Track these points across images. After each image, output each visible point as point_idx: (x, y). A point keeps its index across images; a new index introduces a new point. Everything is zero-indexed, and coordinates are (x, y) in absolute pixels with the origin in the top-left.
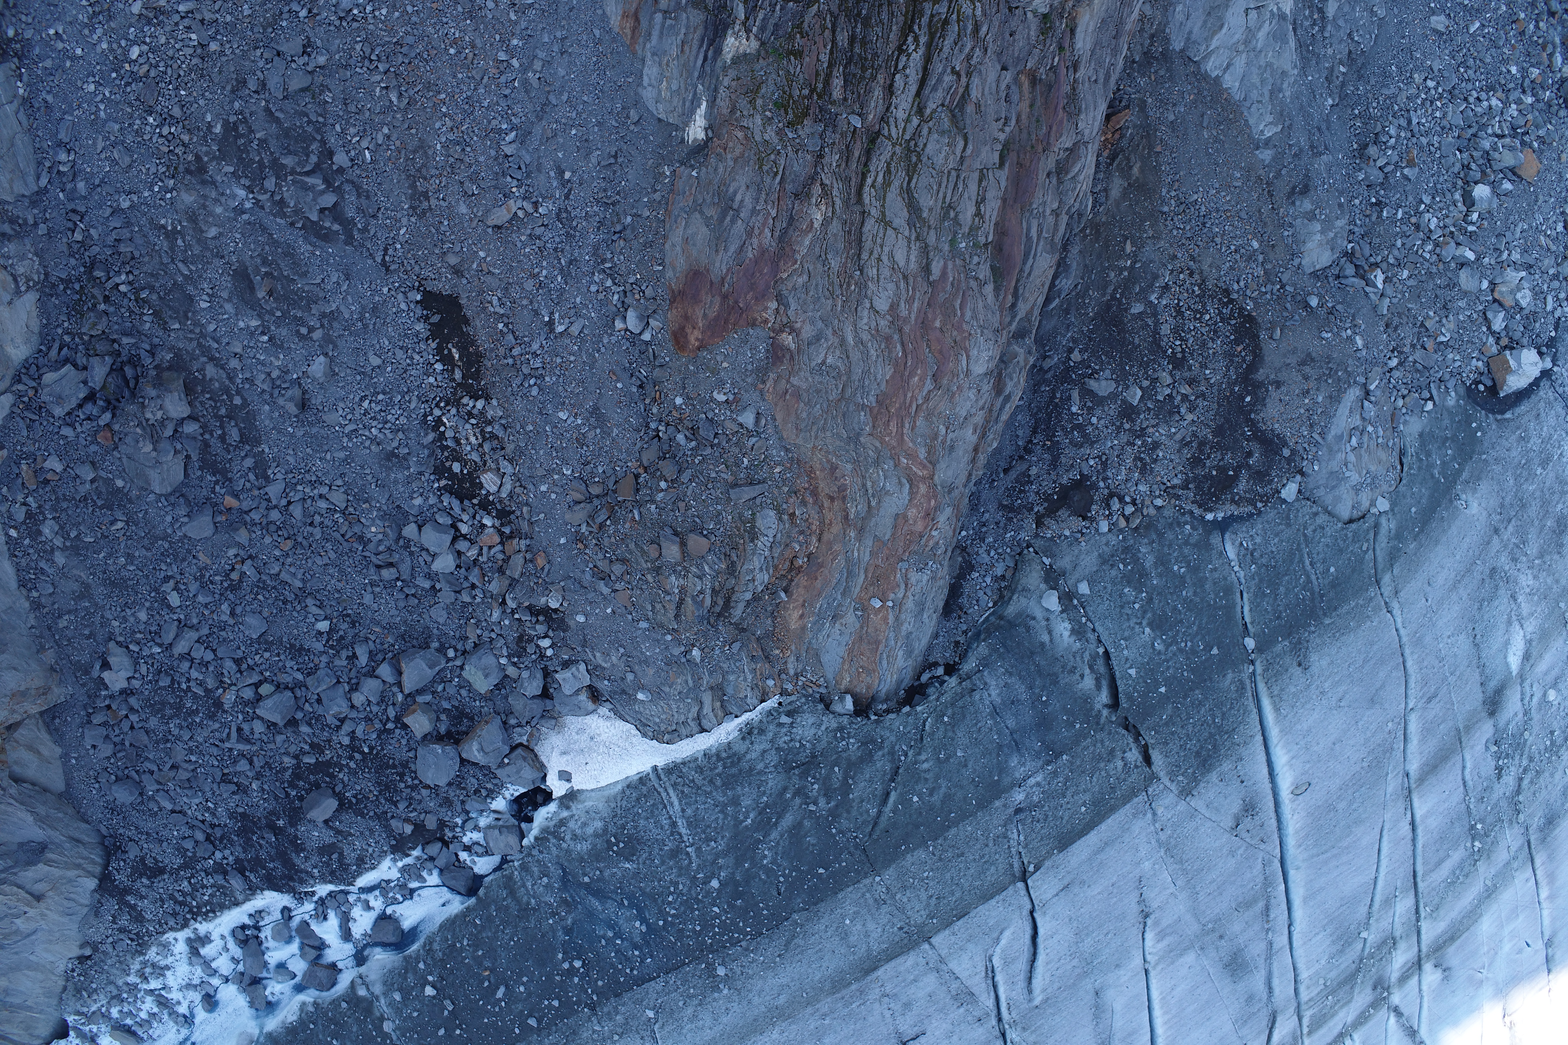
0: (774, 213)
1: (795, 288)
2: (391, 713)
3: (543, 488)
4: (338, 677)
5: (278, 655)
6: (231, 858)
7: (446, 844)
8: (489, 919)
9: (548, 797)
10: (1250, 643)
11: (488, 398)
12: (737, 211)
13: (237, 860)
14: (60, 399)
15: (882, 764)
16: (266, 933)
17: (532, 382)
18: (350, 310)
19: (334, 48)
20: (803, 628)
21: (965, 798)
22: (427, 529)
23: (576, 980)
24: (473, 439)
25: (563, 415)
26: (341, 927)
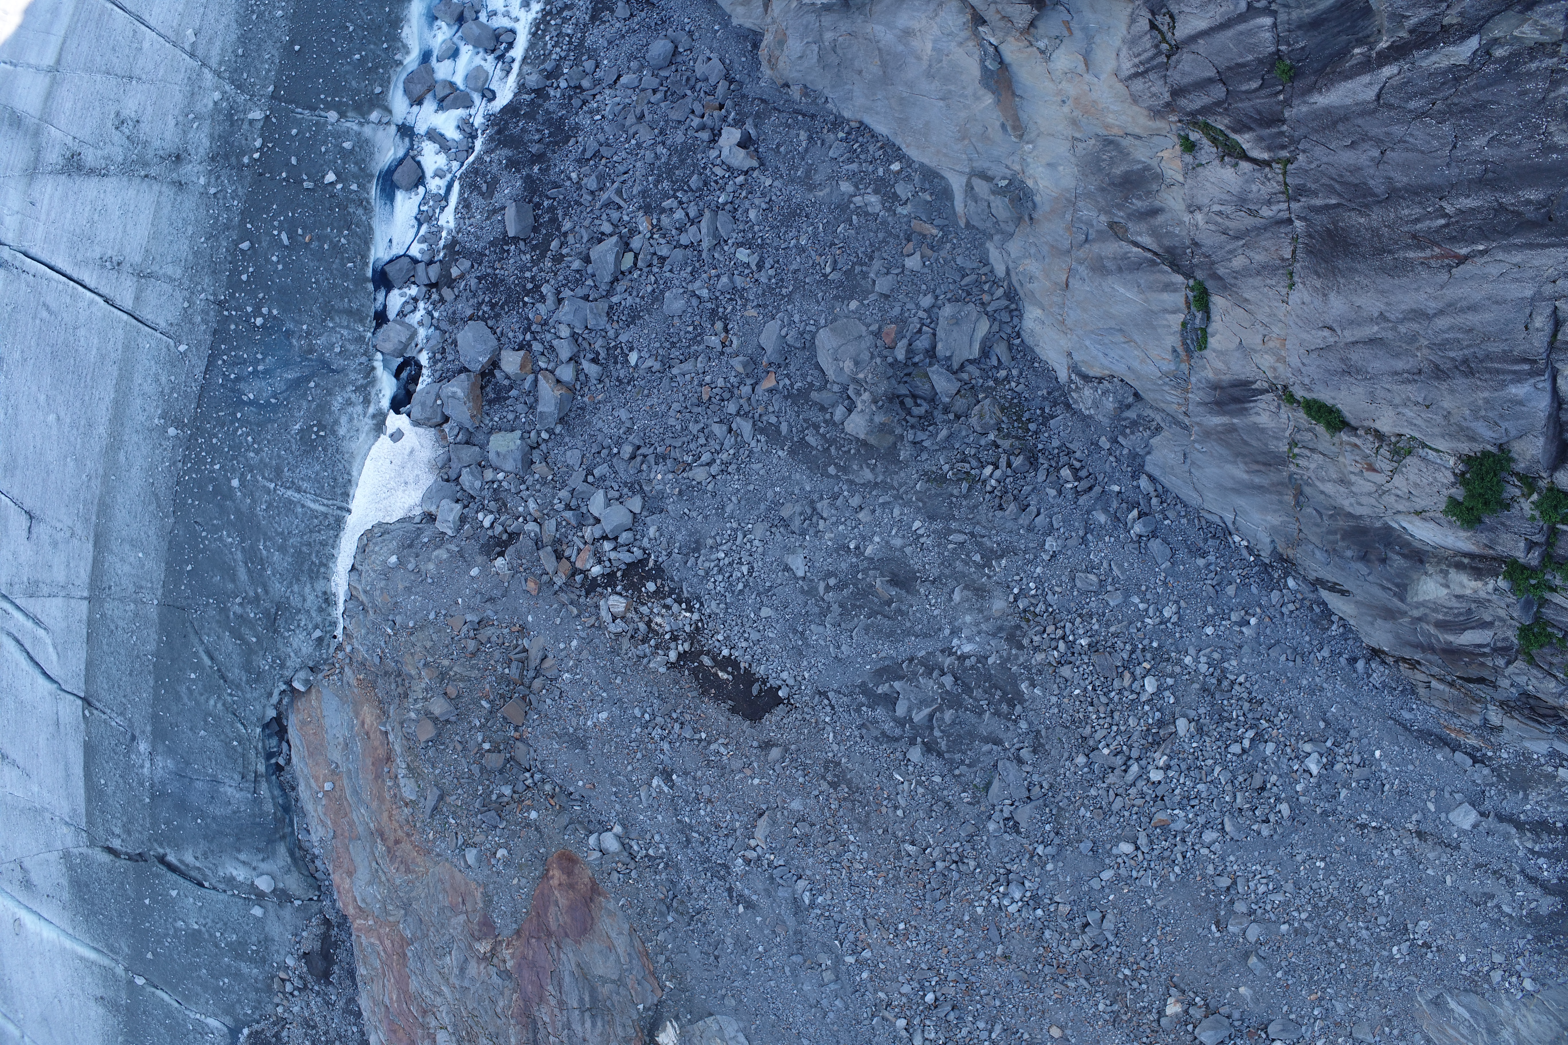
0: (551, 1038)
1: (502, 994)
2: (537, 347)
3: (574, 643)
4: (591, 330)
5: (643, 298)
6: (552, 93)
7: (431, 286)
8: (345, 276)
9: (397, 405)
10: (140, 981)
11: (671, 666)
12: (582, 1012)
13: (547, 97)
14: (956, 321)
15: (236, 673)
16: (489, 63)
17: (647, 716)
18: (816, 633)
19: (993, 842)
20: (357, 715)
21: (169, 710)
22: (627, 520)
23: (249, 309)
24: (659, 620)
25: (604, 715)
26: (442, 135)
